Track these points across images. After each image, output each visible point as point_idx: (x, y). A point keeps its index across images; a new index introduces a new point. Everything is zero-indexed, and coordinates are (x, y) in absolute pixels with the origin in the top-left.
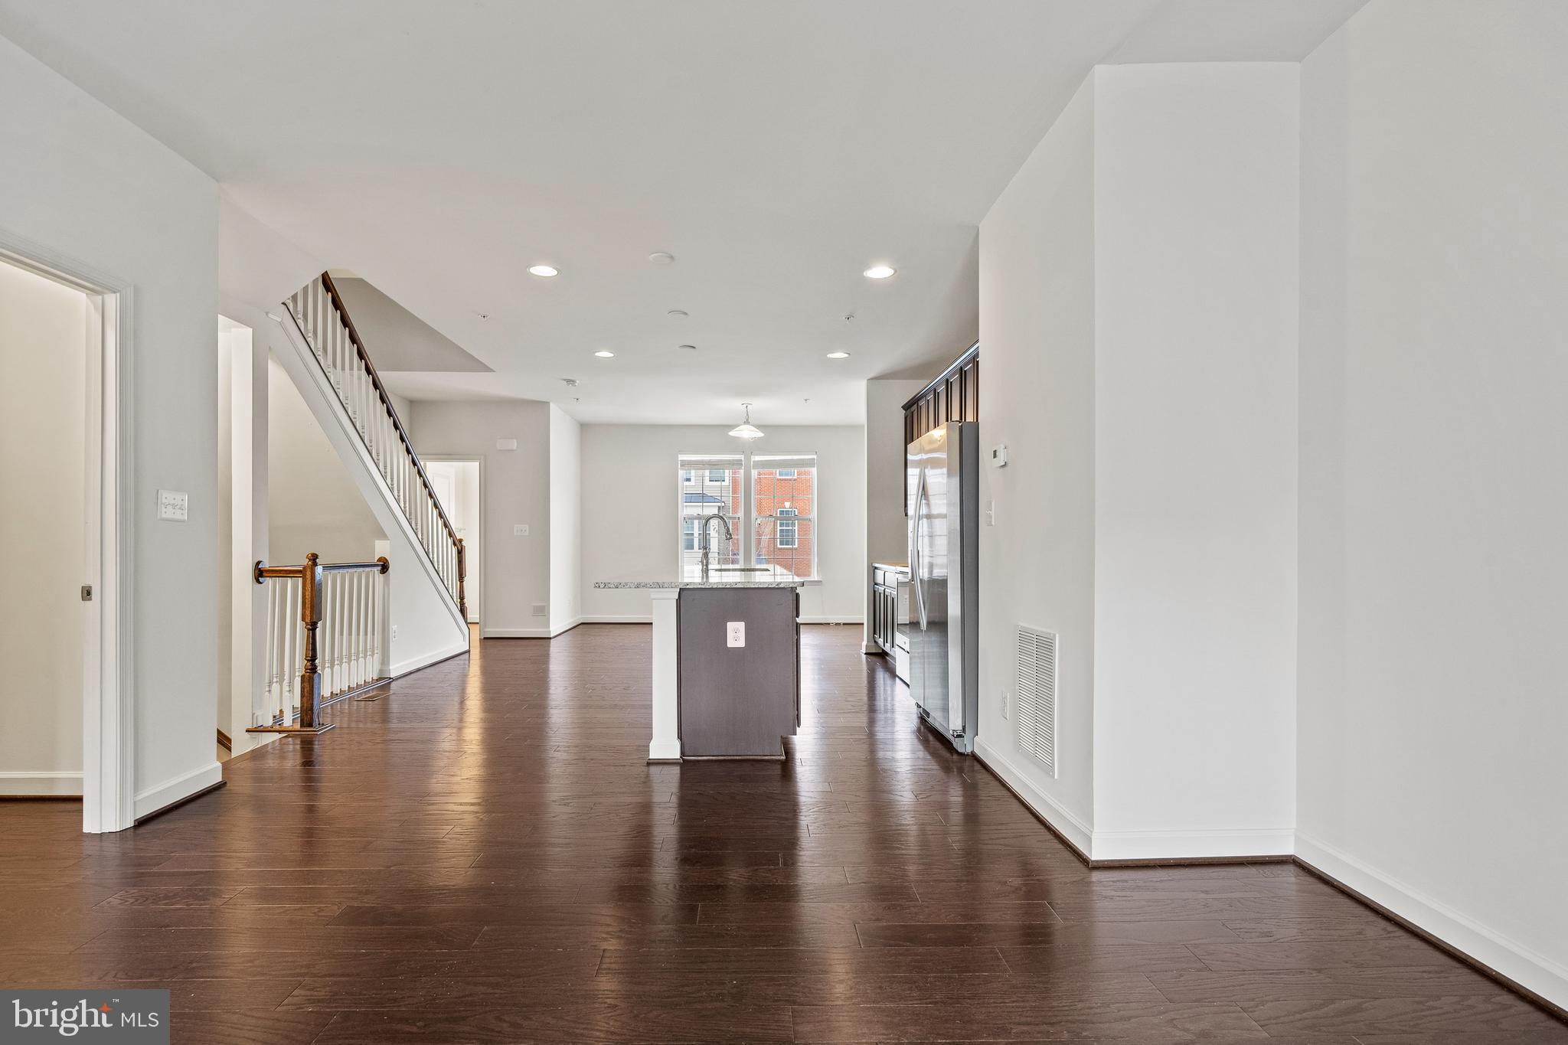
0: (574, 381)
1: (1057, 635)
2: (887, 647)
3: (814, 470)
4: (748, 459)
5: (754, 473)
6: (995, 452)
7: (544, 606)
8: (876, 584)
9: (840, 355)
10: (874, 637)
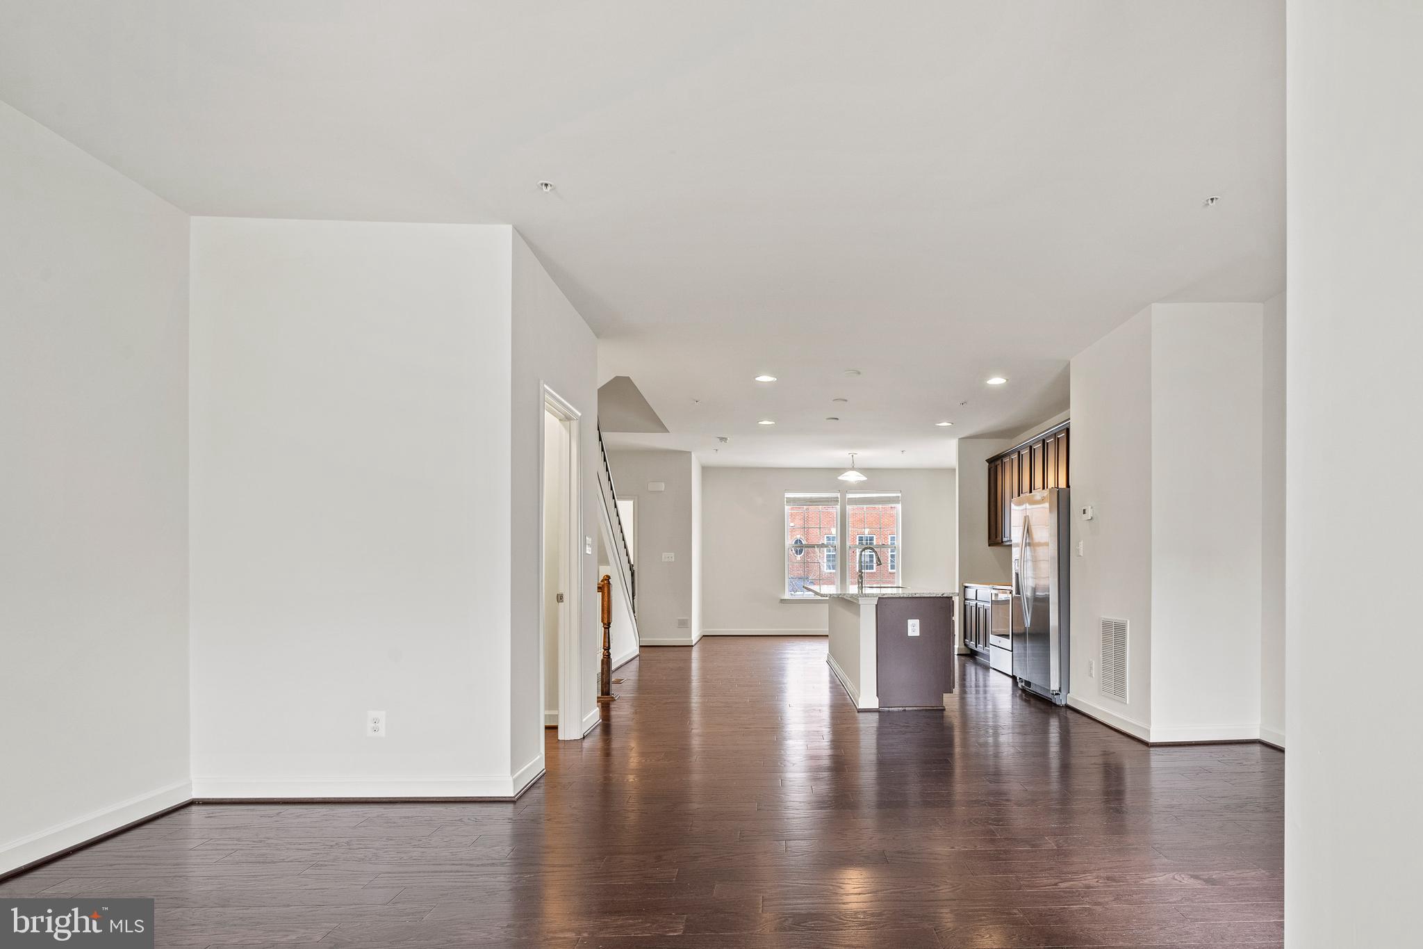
0: (726, 439)
1: (1128, 622)
2: (980, 648)
3: (899, 506)
4: (843, 496)
5: (848, 507)
6: (1084, 510)
7: (687, 620)
8: (966, 599)
9: (945, 424)
10: (964, 642)
